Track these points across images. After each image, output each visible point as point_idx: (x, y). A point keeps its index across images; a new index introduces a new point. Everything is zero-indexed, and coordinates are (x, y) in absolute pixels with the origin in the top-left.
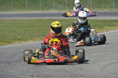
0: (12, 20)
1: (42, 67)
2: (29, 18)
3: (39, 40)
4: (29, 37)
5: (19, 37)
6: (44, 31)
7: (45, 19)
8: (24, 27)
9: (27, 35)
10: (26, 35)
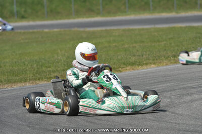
0: (124, 30)
2: (153, 26)
3: (167, 65)
4: (149, 59)
5: (133, 59)
6: (176, 48)
7: (181, 27)
8: (143, 42)
10: (146, 55)
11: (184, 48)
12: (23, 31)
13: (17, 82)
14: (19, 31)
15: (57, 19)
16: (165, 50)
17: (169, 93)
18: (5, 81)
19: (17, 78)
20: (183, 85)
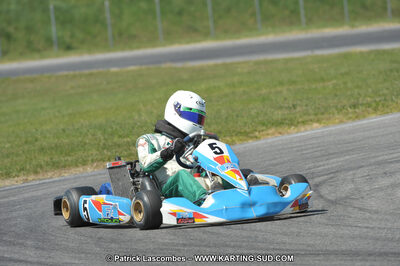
0: (257, 63)
1: (351, 206)
2: (309, 53)
3: (341, 122)
4: (309, 115)
5: (278, 115)
6: (356, 90)
7: (361, 53)
8: (294, 82)
9: (304, 108)
10: (301, 106)
11: (370, 90)
12: (72, 73)
13: (69, 166)
14: (66, 73)
15: (131, 48)
16: (336, 95)
17: (351, 172)
18: (48, 164)
19: (70, 159)
20: (374, 157)
